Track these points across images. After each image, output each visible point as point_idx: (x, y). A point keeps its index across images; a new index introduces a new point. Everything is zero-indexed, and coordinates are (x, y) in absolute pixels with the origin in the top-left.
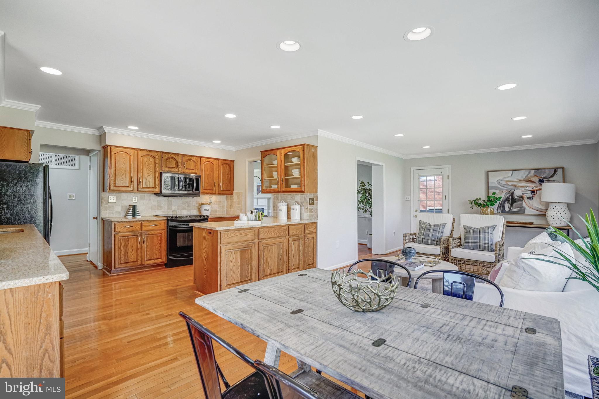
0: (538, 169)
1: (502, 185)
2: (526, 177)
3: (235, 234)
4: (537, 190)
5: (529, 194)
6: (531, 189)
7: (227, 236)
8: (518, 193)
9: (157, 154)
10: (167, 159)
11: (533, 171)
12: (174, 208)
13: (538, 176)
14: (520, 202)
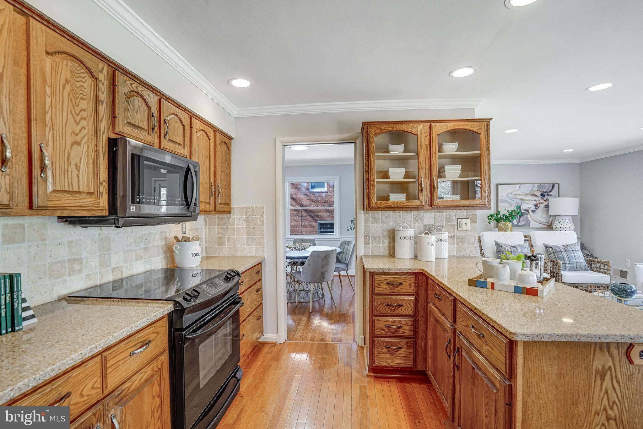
0: (541, 184)
1: (511, 199)
2: (531, 191)
4: (539, 204)
5: (533, 208)
6: (534, 202)
8: (524, 207)
9: (100, 64)
10: (128, 96)
11: (536, 186)
13: (540, 190)
14: (526, 216)
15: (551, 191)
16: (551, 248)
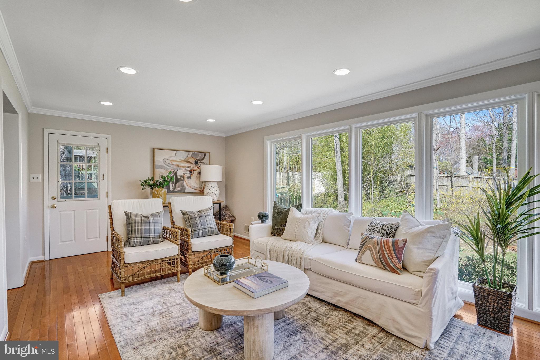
0: (195, 152)
1: (168, 164)
2: (186, 158)
4: (194, 171)
5: (188, 175)
6: (189, 169)
8: (180, 173)
11: (191, 153)
13: (194, 158)
14: (181, 182)
15: (203, 159)
16: (187, 214)
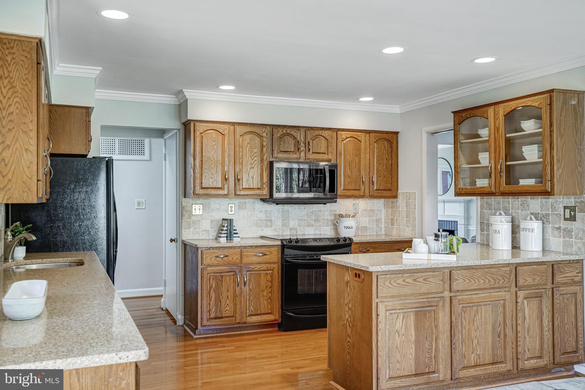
3: (404, 281)
7: (390, 283)
9: (264, 129)
10: (280, 138)
12: (293, 223)
